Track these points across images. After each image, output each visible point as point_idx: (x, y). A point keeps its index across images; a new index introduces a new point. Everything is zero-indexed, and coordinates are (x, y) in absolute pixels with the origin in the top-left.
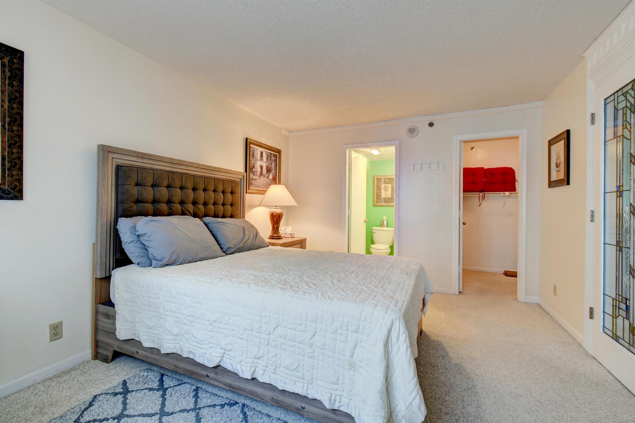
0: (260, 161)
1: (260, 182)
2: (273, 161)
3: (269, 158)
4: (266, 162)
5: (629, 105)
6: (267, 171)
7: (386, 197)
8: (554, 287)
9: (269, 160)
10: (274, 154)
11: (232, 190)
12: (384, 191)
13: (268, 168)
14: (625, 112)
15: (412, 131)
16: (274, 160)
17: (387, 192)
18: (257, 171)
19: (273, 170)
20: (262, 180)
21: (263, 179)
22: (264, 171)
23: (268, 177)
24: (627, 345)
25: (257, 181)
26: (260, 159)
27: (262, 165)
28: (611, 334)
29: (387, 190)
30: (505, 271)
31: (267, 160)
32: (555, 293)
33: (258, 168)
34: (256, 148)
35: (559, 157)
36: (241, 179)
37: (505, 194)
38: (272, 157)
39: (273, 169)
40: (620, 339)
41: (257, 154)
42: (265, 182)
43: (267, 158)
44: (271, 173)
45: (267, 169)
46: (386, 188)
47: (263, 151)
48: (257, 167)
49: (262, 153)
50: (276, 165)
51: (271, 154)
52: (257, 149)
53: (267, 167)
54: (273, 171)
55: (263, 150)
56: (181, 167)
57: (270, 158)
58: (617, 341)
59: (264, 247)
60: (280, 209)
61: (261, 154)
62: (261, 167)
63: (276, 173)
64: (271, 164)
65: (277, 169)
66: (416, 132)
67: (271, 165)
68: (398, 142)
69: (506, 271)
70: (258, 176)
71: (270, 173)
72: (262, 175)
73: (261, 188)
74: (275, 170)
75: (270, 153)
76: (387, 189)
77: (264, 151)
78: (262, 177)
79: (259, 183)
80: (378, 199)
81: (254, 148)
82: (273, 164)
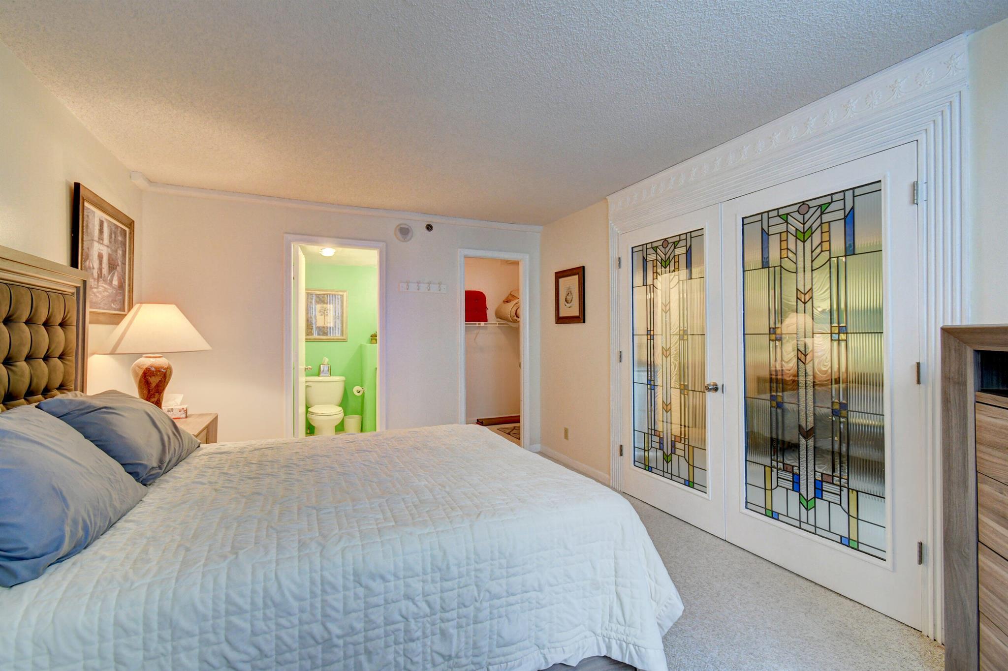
0: (98, 242)
1: (97, 294)
2: (120, 245)
3: (113, 236)
4: (107, 246)
5: (659, 258)
6: (109, 266)
7: (325, 326)
8: (565, 431)
9: (113, 243)
10: (122, 228)
11: (63, 320)
12: (322, 315)
13: (111, 259)
14: (655, 265)
15: (405, 232)
16: (122, 241)
17: (326, 318)
18: (93, 268)
19: (119, 266)
20: (101, 289)
21: (103, 287)
22: (105, 269)
23: (111, 281)
24: (662, 473)
25: (93, 292)
26: (99, 238)
27: (102, 252)
28: (643, 466)
29: (326, 314)
30: (477, 420)
31: (110, 242)
32: (566, 437)
33: (94, 259)
34: (92, 211)
35: (571, 292)
36: (78, 288)
37: (480, 324)
38: (118, 236)
39: (120, 263)
40: (653, 469)
41: (94, 225)
42: (106, 294)
43: (111, 237)
44: (116, 274)
45: (109, 263)
46: (325, 310)
47: (104, 220)
48: (93, 257)
49: (101, 224)
50: (124, 252)
51: (117, 227)
52: (94, 212)
53: (110, 256)
54: (119, 268)
55: (105, 217)
57: (115, 237)
58: (651, 472)
60: (163, 358)
61: (101, 226)
62: (100, 257)
63: (125, 274)
64: (116, 251)
65: (125, 264)
66: (410, 234)
67: (117, 255)
68: (382, 245)
69: (480, 419)
70: (95, 279)
71: (114, 274)
72: (101, 277)
73: (99, 308)
74: (123, 265)
75: (115, 224)
76: (327, 312)
77: (106, 220)
78: (101, 283)
79: (96, 296)
80: (309, 328)
81: (89, 211)
82: (120, 252)
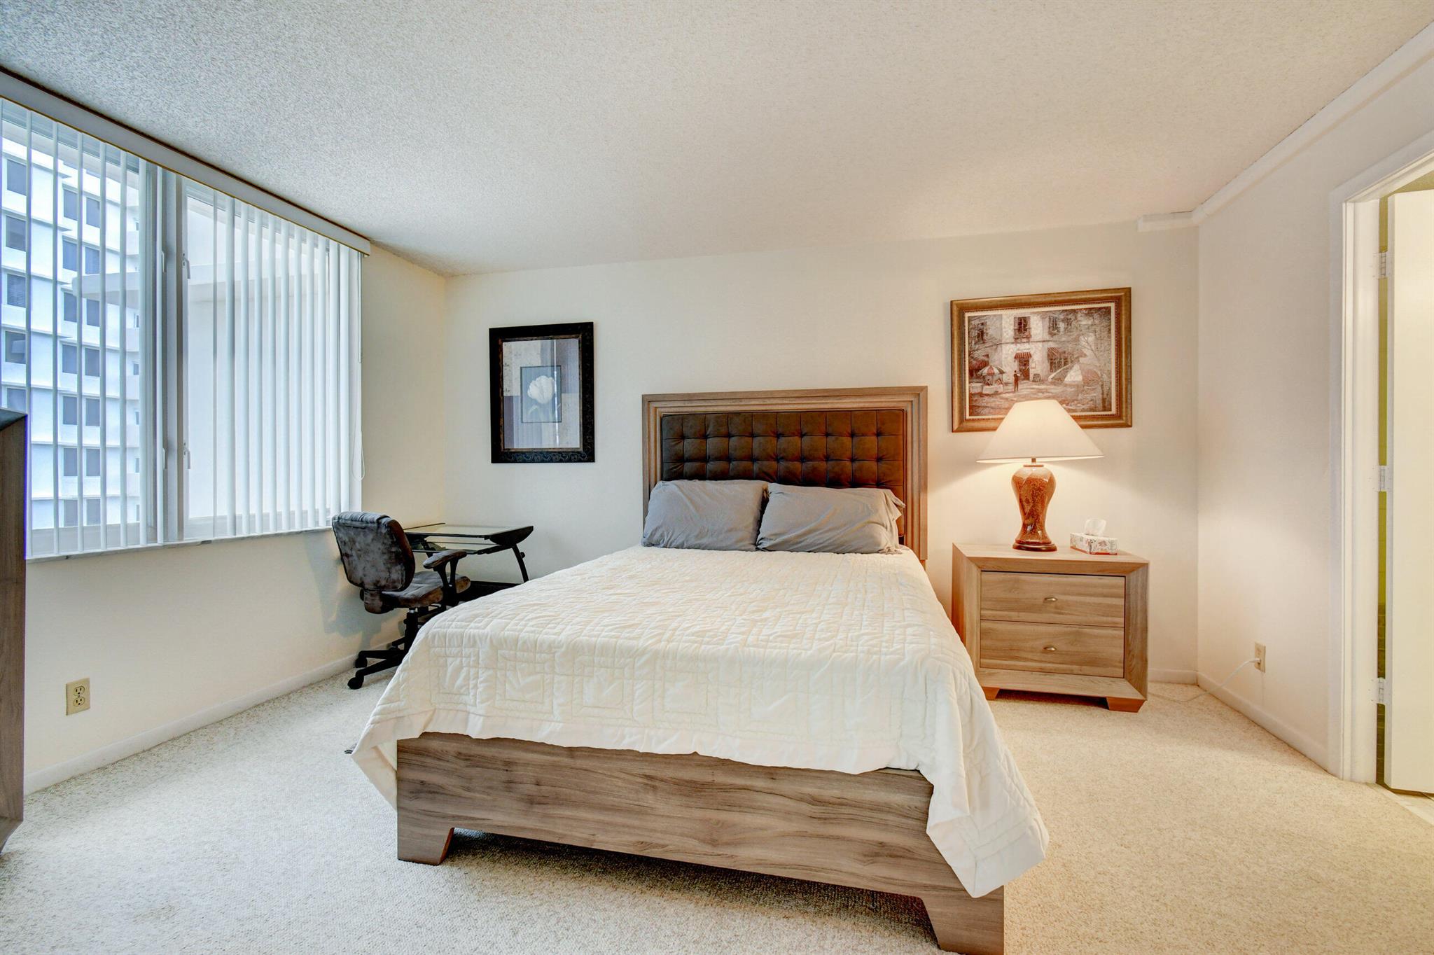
0: (1014, 343)
2: (1085, 331)
4: (1044, 341)
9: (1061, 333)
16: (1093, 325)
21: (1032, 389)
22: (1039, 368)
25: (1002, 398)
26: (1016, 339)
27: (1025, 351)
31: (1053, 335)
33: (1004, 363)
34: (996, 315)
41: (1003, 330)
43: (1054, 327)
47: (1026, 315)
48: (1001, 362)
49: (1023, 321)
50: (1104, 338)
51: (1073, 311)
52: (1001, 315)
55: (1026, 312)
56: (753, 403)
57: (1070, 324)
59: (865, 549)
62: (1023, 358)
63: (1109, 362)
64: (1074, 341)
65: (1108, 351)
67: (1077, 345)
74: (1101, 353)
75: (1066, 310)
77: (1034, 313)
81: (984, 318)
